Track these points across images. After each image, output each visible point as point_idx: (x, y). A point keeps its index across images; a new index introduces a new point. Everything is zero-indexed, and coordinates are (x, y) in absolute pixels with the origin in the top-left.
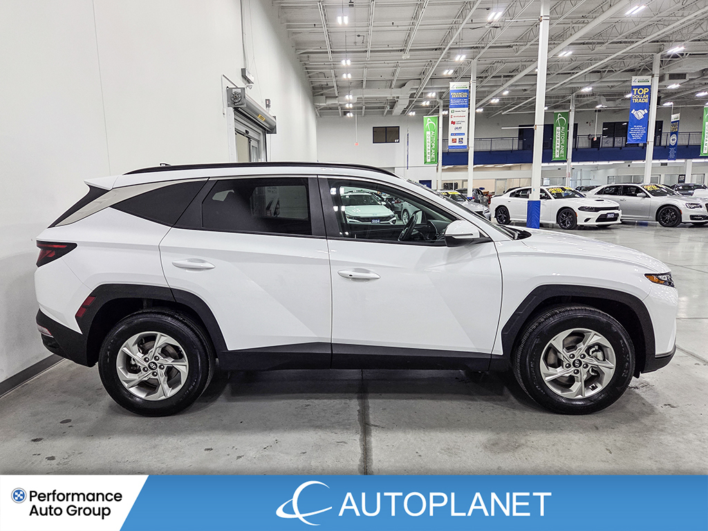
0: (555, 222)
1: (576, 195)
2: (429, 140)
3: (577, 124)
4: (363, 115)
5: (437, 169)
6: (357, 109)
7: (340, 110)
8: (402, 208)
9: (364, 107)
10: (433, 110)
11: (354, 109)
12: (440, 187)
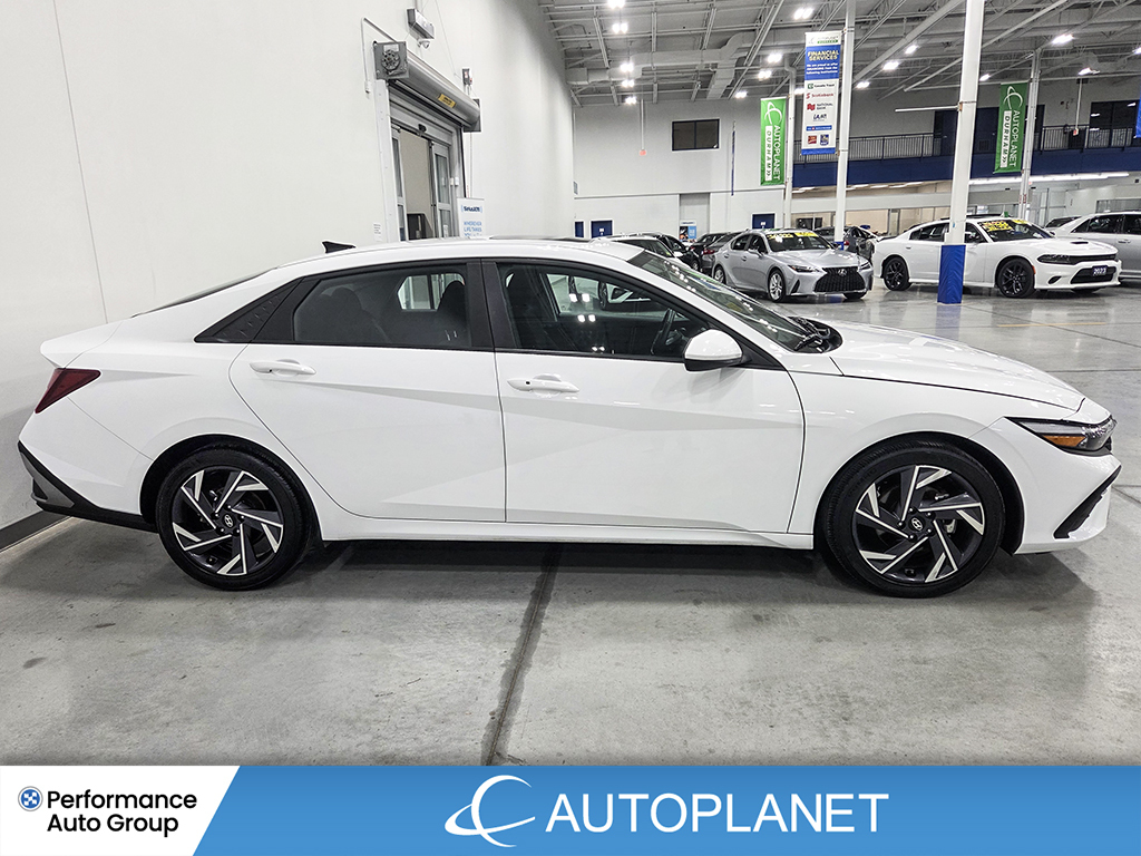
0: (992, 285)
1: (1036, 235)
2: (769, 142)
3: (1044, 106)
4: (655, 101)
5: (784, 194)
6: (642, 89)
7: (614, 92)
9: (656, 85)
10: (777, 86)
11: (637, 90)
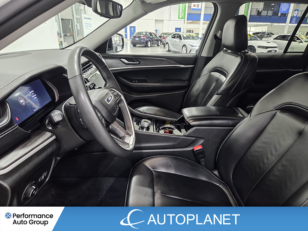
2: (181, 5)
5: (184, 22)
8: (165, 42)
12: (185, 31)
